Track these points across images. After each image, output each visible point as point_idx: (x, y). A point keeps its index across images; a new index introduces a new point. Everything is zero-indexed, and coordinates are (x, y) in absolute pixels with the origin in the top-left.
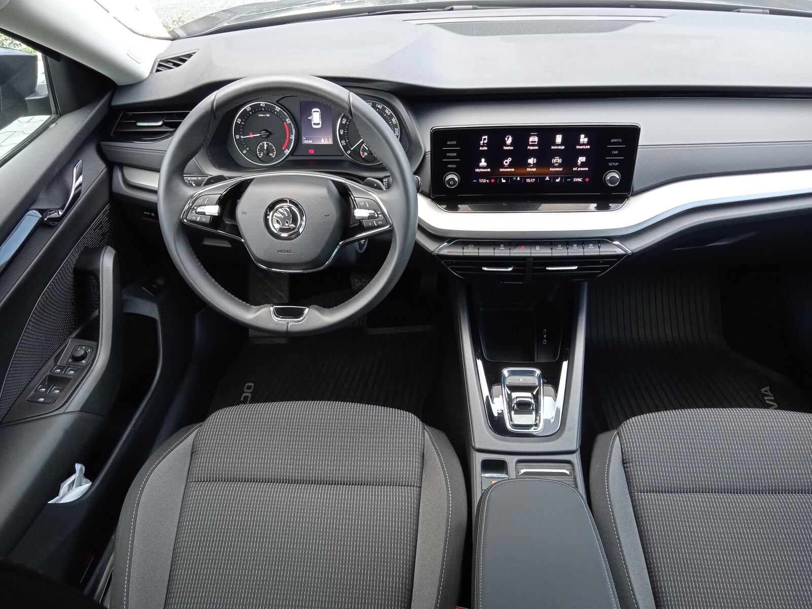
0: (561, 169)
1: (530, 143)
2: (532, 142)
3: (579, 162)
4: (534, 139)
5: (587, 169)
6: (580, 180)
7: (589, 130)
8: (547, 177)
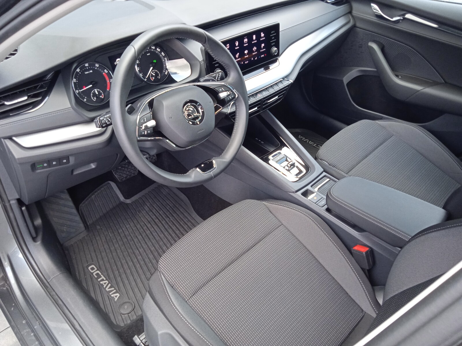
0: (256, 53)
1: (245, 43)
2: (245, 42)
3: (262, 47)
4: (246, 40)
5: (265, 49)
6: (263, 56)
7: (263, 30)
8: (252, 58)
